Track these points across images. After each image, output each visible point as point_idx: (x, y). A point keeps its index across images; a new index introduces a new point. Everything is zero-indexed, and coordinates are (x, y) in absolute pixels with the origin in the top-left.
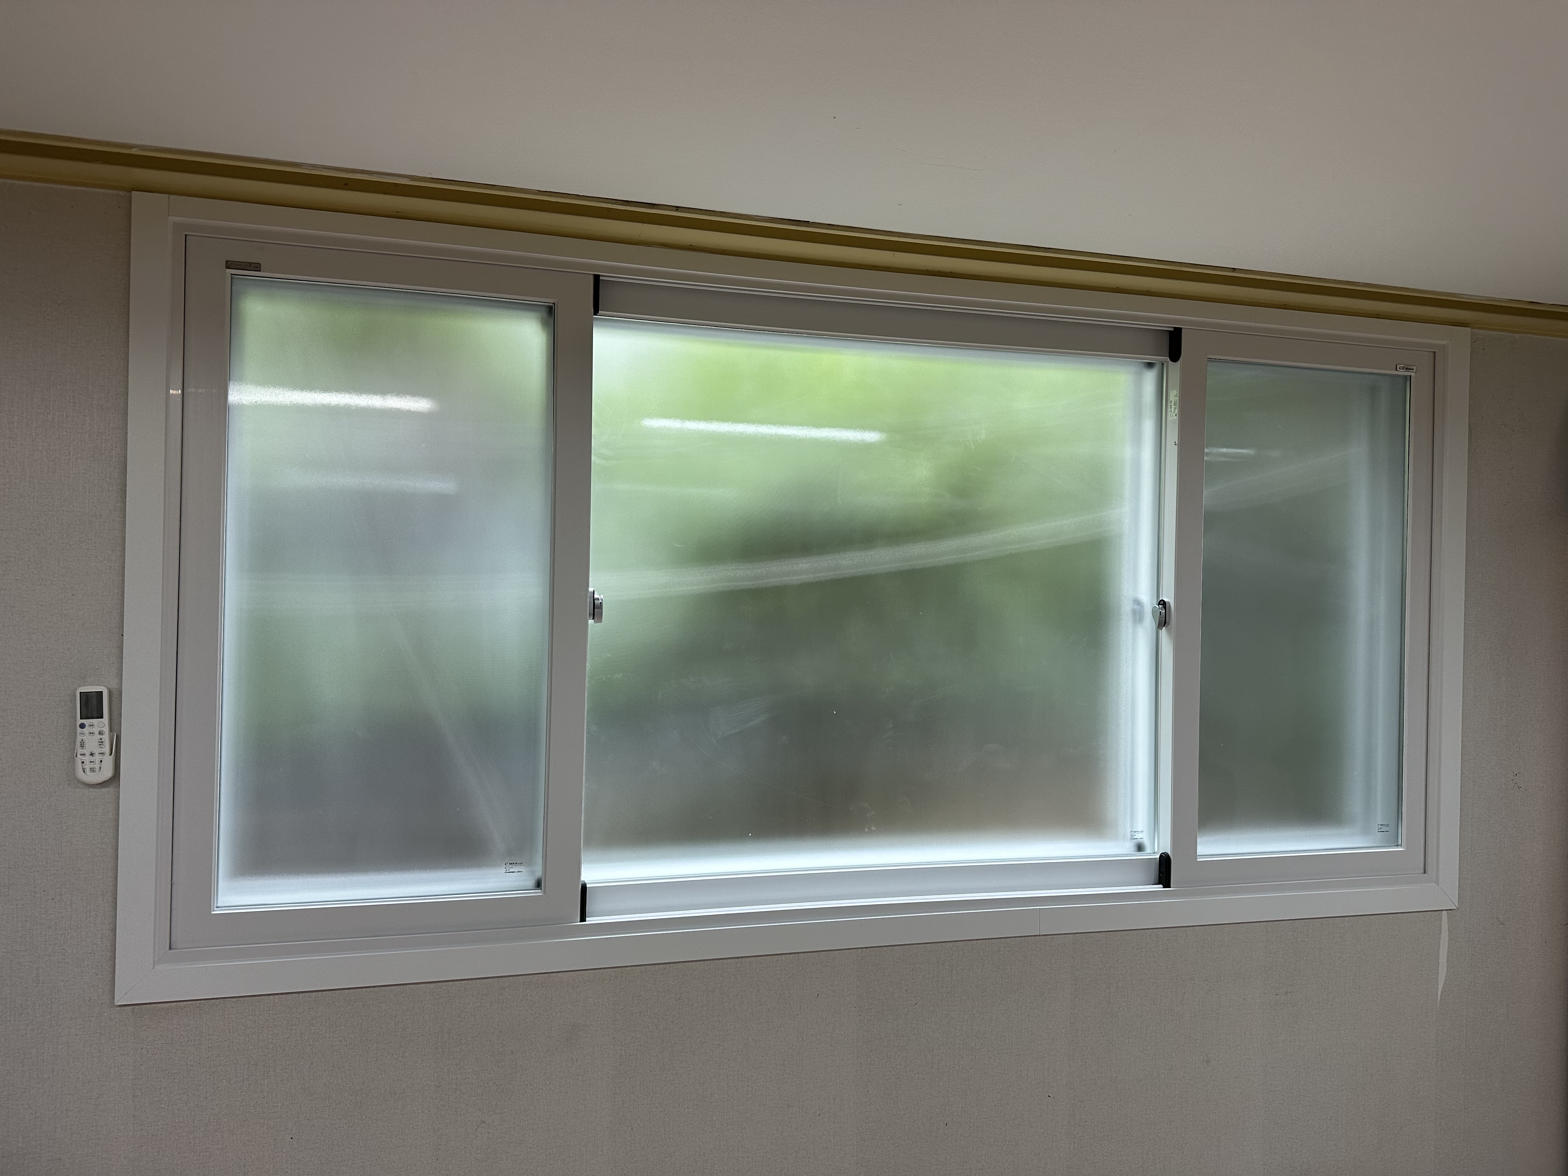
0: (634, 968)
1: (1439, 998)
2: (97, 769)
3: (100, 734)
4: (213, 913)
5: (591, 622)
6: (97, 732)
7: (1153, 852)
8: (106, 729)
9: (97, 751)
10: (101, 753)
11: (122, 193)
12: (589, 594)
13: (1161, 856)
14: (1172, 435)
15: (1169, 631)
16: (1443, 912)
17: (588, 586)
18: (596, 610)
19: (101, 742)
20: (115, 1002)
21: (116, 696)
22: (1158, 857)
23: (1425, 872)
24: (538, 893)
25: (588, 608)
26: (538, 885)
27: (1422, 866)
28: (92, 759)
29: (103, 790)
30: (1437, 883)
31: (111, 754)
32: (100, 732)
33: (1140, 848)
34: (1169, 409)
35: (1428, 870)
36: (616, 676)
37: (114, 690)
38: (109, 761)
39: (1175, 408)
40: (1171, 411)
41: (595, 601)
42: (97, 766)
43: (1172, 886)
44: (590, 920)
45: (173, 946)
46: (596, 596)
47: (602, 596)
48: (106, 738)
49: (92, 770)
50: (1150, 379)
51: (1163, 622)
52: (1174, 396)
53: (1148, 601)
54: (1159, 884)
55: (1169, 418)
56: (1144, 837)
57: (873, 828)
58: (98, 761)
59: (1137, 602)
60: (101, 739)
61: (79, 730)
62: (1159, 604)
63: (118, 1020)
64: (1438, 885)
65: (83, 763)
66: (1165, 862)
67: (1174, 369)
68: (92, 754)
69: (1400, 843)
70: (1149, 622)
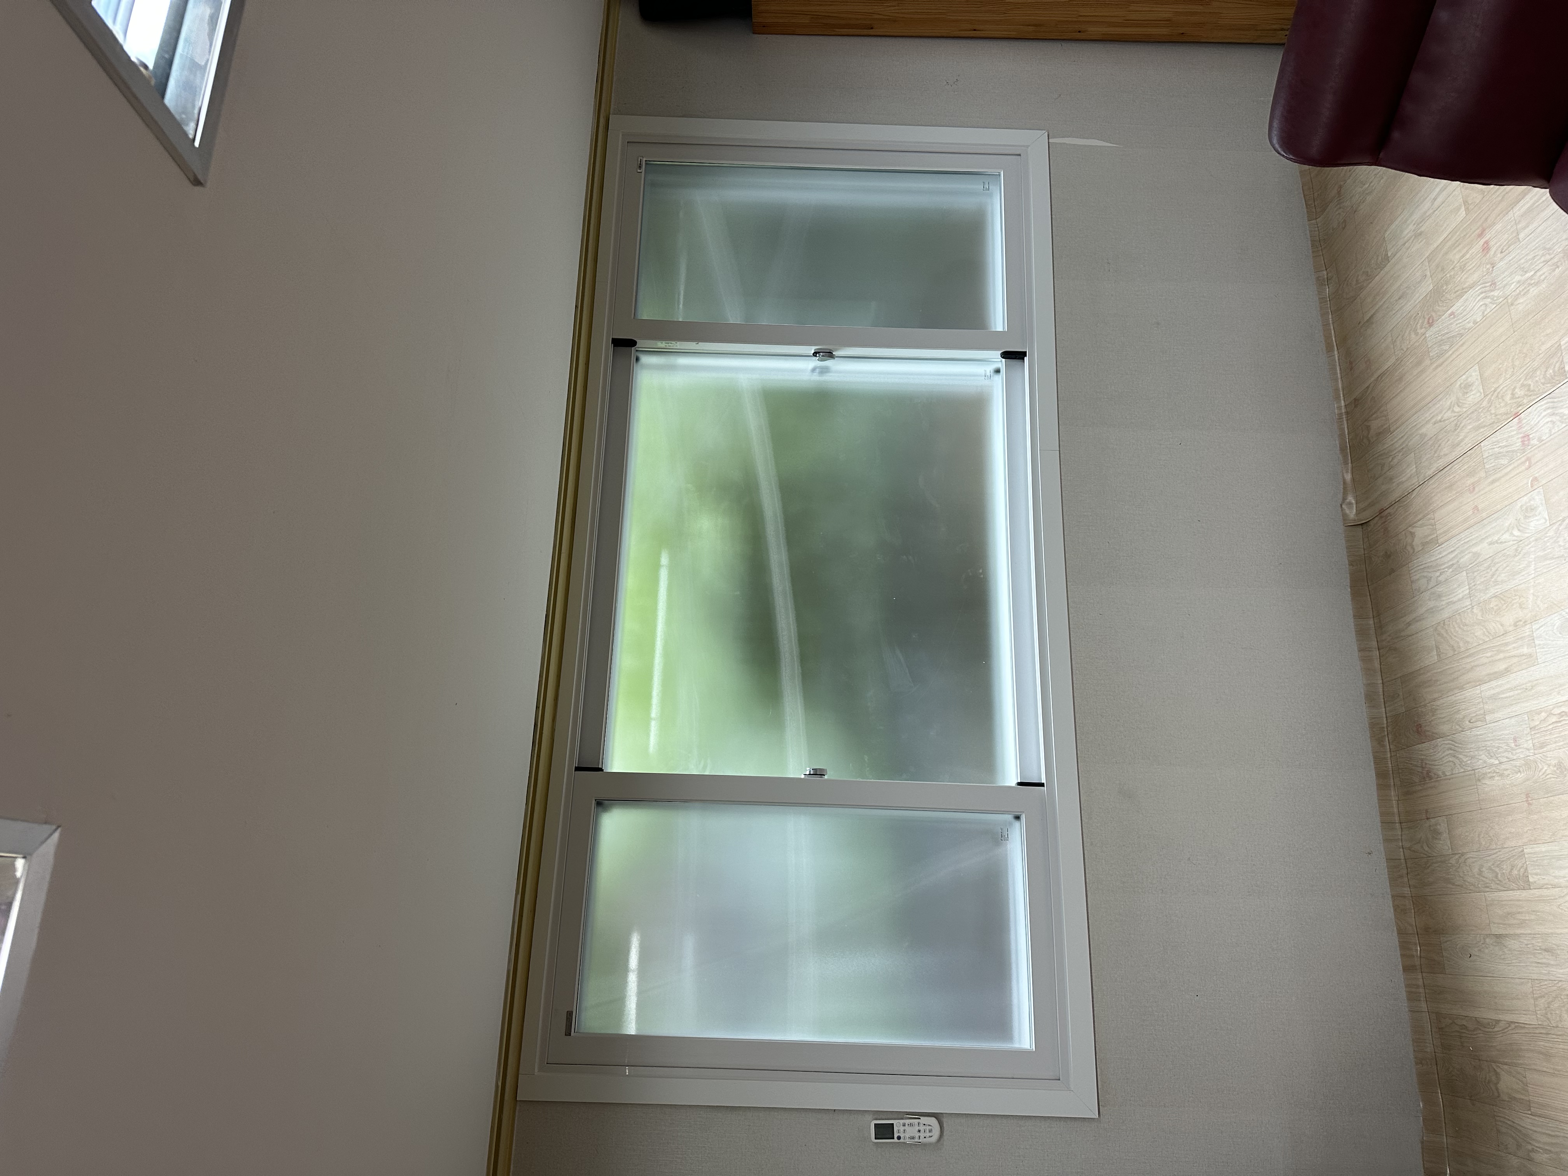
0: (1078, 748)
1: (1115, 145)
2: (930, 1127)
3: (905, 1126)
4: (1034, 1050)
5: (826, 777)
6: (904, 1128)
7: (1002, 363)
8: (902, 1121)
9: (917, 1128)
10: (919, 1124)
11: (518, 1108)
12: (807, 778)
13: (1003, 358)
14: (692, 346)
15: (836, 350)
16: (1050, 141)
17: (801, 779)
18: (818, 773)
19: (911, 1125)
20: (1095, 1117)
21: (877, 1114)
22: (1004, 360)
23: (1020, 155)
24: (1023, 818)
25: (817, 778)
26: (1018, 818)
27: (1014, 157)
28: (922, 1131)
29: (945, 1125)
30: (1028, 146)
31: (920, 1119)
32: (903, 1126)
33: (998, 371)
34: (672, 347)
35: (1018, 153)
36: (866, 759)
37: (874, 1117)
38: (924, 1120)
39: (671, 343)
40: (673, 346)
41: (812, 773)
42: (928, 1128)
43: (1025, 350)
44: (1044, 781)
45: (1058, 1078)
46: (808, 773)
47: (808, 769)
48: (907, 1122)
49: (930, 1131)
50: (645, 359)
51: (830, 355)
52: (661, 344)
53: (815, 362)
54: (1024, 359)
55: (678, 347)
56: (990, 368)
57: (981, 571)
58: (924, 1127)
59: (814, 370)
60: (909, 1125)
61: (902, 1140)
62: (816, 356)
63: (1109, 1117)
64: (1029, 146)
65: (925, 1137)
66: (1007, 355)
67: (641, 344)
68: (919, 1131)
69: (998, 173)
70: (829, 363)
